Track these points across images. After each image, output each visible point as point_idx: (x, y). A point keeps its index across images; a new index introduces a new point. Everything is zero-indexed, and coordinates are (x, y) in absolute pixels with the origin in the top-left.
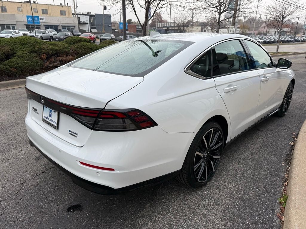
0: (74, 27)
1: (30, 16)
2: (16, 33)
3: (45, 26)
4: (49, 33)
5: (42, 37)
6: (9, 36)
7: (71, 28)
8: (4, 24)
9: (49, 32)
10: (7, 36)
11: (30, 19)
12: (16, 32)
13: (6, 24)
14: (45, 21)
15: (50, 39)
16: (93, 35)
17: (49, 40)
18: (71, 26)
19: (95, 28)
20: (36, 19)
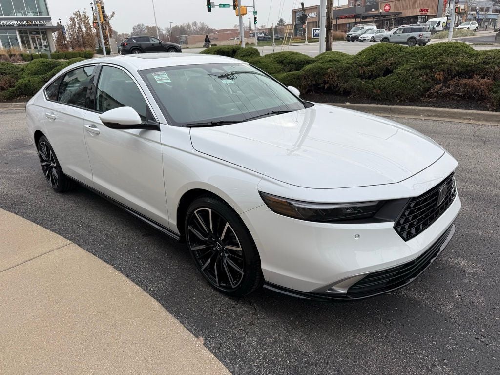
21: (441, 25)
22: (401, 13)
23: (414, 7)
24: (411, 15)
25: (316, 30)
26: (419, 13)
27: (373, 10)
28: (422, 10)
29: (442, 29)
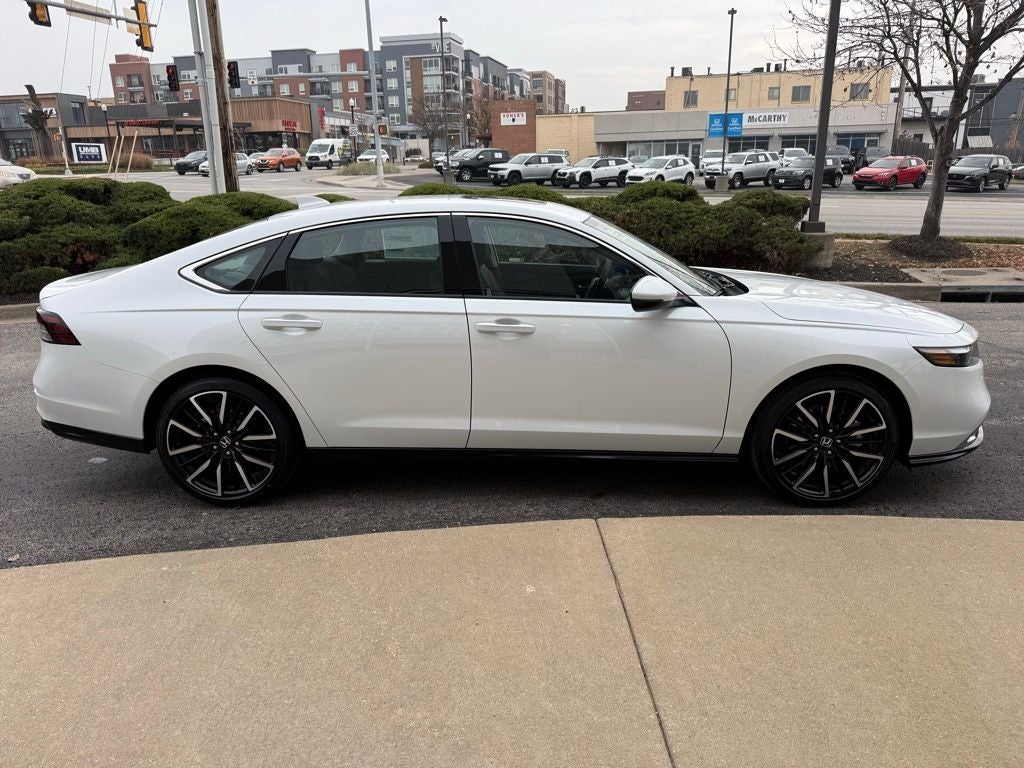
0: (879, 134)
1: (718, 116)
2: (677, 165)
3: (783, 137)
4: (767, 160)
5: (741, 173)
6: (654, 173)
7: (867, 139)
8: (675, 140)
9: (769, 157)
10: (651, 174)
11: (717, 122)
12: (677, 162)
13: (680, 140)
14: (786, 122)
15: (766, 180)
16: (919, 163)
17: (762, 183)
18: (869, 134)
19: (985, 132)
20: (734, 122)
21: (336, 153)
22: (250, 125)
23: (271, 117)
24: (267, 130)
25: (82, 146)
26: (282, 128)
27: (186, 114)
28: (285, 123)
29: (338, 158)
